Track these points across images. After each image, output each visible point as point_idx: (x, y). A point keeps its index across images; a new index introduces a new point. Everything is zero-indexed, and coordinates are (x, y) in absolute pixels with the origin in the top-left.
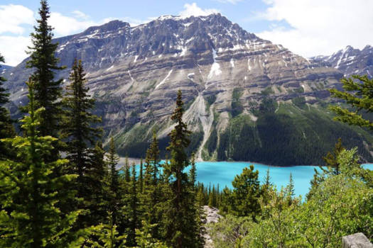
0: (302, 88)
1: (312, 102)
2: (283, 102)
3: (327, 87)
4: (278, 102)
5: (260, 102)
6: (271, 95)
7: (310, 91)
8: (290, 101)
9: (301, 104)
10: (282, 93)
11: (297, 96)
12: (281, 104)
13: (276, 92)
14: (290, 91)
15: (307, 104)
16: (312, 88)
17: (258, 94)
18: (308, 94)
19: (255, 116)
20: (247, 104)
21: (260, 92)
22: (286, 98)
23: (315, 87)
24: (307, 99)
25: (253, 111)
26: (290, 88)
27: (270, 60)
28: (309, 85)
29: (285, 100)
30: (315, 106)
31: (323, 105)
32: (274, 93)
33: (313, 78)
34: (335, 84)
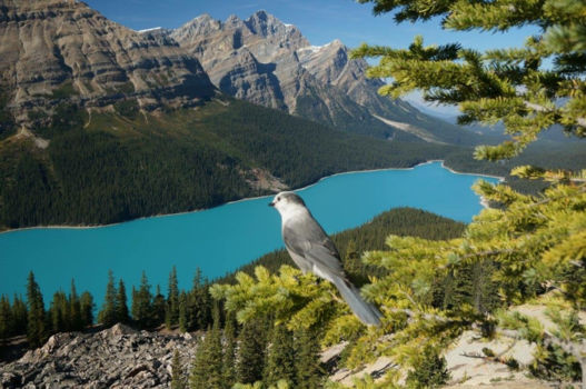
0: (132, 84)
1: (150, 108)
2: (99, 111)
3: (173, 81)
4: (89, 110)
5: (51, 112)
6: (74, 98)
7: (145, 88)
8: (111, 108)
9: (129, 111)
10: (95, 94)
11: (121, 98)
12: (94, 112)
13: (82, 91)
14: (109, 90)
15: (142, 111)
16: (149, 83)
17: (46, 96)
18: (142, 94)
19: (45, 138)
20: (24, 117)
21: (50, 93)
22: (102, 102)
23: (152, 81)
24: (140, 102)
25: (38, 130)
26: (109, 84)
27: (66, 31)
28: (143, 78)
29: (102, 105)
30: (155, 113)
31: (169, 111)
32: (78, 93)
33: (148, 65)
34: (184, 76)
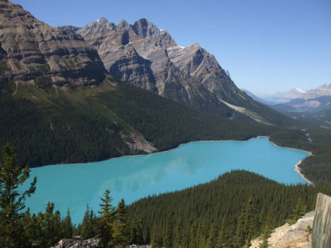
0: (48, 65)
1: (60, 84)
2: (23, 83)
3: (78, 65)
4: (16, 82)
6: (7, 73)
7: (58, 69)
8: (32, 81)
9: (46, 85)
10: (22, 71)
11: (41, 75)
12: (20, 84)
13: (13, 70)
14: (32, 69)
15: (54, 86)
16: (60, 66)
18: (55, 73)
22: (27, 77)
23: (63, 64)
24: (54, 79)
26: (32, 65)
27: (5, 24)
28: (57, 62)
29: (26, 80)
30: (64, 88)
31: (73, 88)
32: (10, 70)
33: (61, 53)
34: (86, 62)
